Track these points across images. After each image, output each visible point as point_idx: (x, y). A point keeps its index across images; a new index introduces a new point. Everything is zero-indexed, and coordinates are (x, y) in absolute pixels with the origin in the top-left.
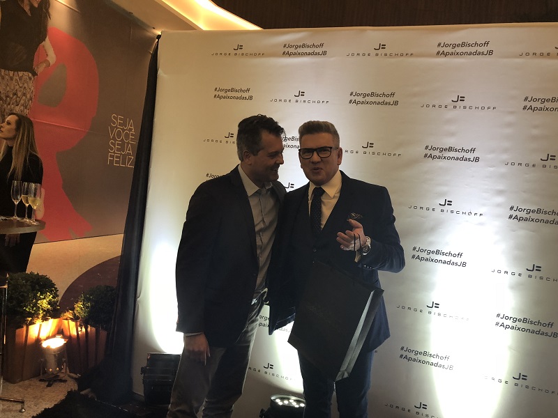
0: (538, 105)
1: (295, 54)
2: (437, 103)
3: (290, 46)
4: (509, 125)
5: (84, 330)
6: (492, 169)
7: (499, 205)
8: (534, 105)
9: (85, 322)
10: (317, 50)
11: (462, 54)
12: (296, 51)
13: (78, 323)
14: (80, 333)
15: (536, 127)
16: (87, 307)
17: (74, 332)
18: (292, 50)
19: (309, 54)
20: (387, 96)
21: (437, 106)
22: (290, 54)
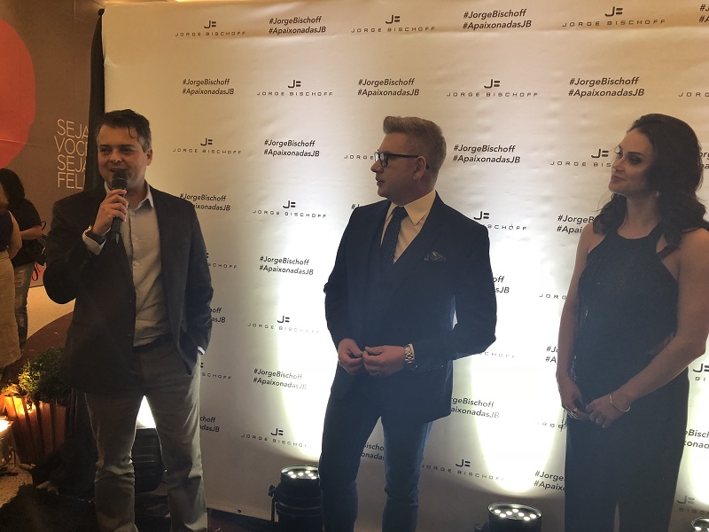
0: (586, 88)
1: (285, 32)
2: (466, 90)
3: (279, 22)
4: (554, 115)
5: (34, 407)
6: (536, 171)
7: (544, 215)
8: (582, 88)
9: (36, 398)
10: (313, 26)
11: (495, 26)
12: (286, 28)
13: (26, 400)
14: (29, 412)
15: (584, 116)
16: (36, 378)
17: (21, 412)
18: (281, 27)
19: (303, 31)
20: (405, 83)
21: (466, 95)
22: (278, 32)
